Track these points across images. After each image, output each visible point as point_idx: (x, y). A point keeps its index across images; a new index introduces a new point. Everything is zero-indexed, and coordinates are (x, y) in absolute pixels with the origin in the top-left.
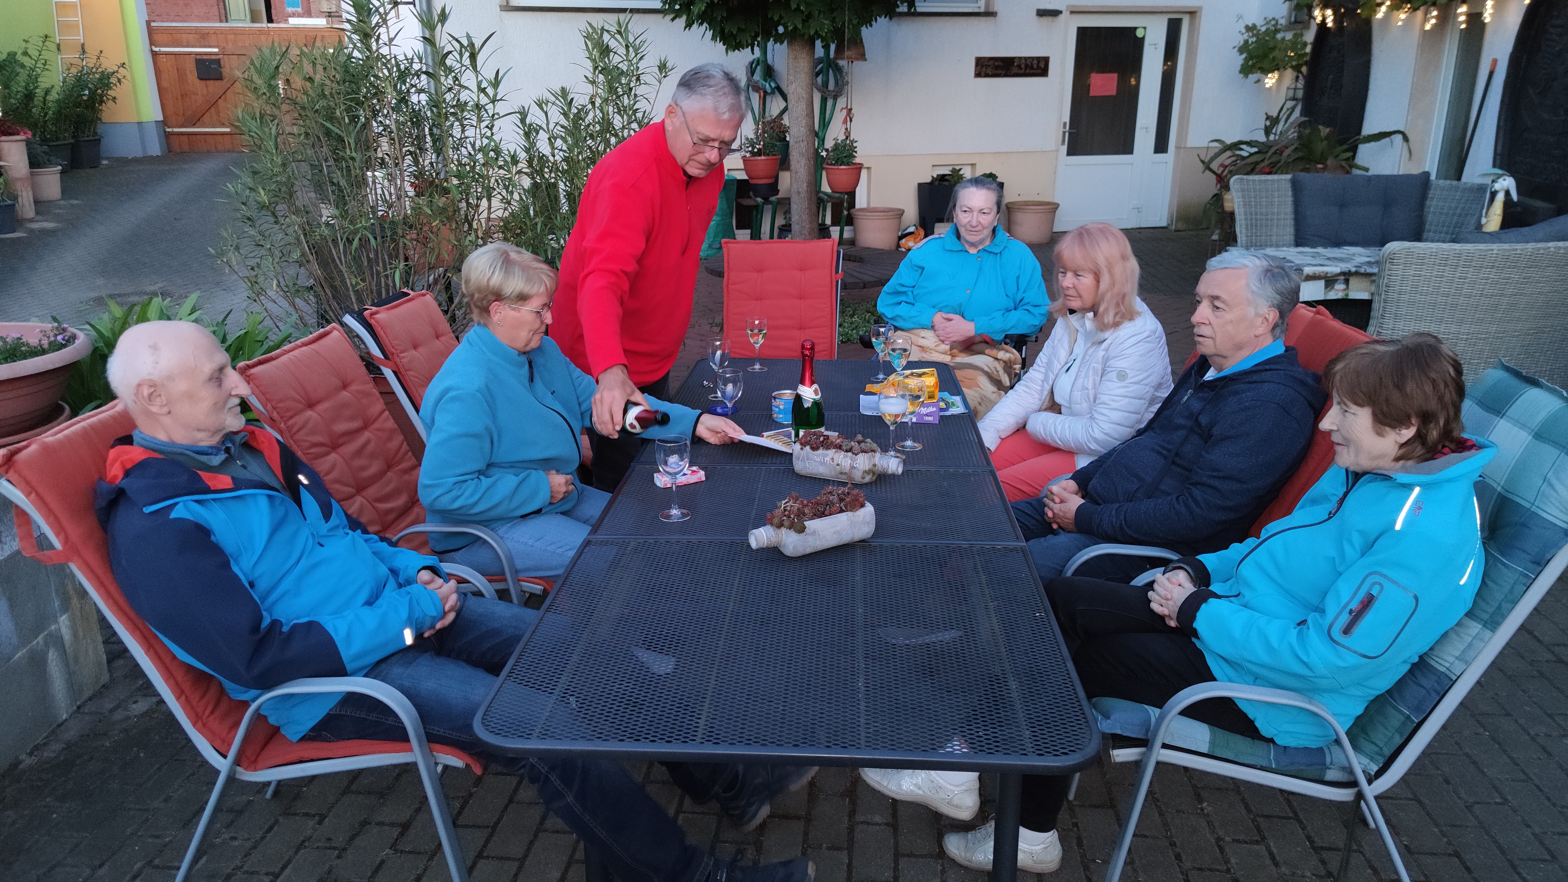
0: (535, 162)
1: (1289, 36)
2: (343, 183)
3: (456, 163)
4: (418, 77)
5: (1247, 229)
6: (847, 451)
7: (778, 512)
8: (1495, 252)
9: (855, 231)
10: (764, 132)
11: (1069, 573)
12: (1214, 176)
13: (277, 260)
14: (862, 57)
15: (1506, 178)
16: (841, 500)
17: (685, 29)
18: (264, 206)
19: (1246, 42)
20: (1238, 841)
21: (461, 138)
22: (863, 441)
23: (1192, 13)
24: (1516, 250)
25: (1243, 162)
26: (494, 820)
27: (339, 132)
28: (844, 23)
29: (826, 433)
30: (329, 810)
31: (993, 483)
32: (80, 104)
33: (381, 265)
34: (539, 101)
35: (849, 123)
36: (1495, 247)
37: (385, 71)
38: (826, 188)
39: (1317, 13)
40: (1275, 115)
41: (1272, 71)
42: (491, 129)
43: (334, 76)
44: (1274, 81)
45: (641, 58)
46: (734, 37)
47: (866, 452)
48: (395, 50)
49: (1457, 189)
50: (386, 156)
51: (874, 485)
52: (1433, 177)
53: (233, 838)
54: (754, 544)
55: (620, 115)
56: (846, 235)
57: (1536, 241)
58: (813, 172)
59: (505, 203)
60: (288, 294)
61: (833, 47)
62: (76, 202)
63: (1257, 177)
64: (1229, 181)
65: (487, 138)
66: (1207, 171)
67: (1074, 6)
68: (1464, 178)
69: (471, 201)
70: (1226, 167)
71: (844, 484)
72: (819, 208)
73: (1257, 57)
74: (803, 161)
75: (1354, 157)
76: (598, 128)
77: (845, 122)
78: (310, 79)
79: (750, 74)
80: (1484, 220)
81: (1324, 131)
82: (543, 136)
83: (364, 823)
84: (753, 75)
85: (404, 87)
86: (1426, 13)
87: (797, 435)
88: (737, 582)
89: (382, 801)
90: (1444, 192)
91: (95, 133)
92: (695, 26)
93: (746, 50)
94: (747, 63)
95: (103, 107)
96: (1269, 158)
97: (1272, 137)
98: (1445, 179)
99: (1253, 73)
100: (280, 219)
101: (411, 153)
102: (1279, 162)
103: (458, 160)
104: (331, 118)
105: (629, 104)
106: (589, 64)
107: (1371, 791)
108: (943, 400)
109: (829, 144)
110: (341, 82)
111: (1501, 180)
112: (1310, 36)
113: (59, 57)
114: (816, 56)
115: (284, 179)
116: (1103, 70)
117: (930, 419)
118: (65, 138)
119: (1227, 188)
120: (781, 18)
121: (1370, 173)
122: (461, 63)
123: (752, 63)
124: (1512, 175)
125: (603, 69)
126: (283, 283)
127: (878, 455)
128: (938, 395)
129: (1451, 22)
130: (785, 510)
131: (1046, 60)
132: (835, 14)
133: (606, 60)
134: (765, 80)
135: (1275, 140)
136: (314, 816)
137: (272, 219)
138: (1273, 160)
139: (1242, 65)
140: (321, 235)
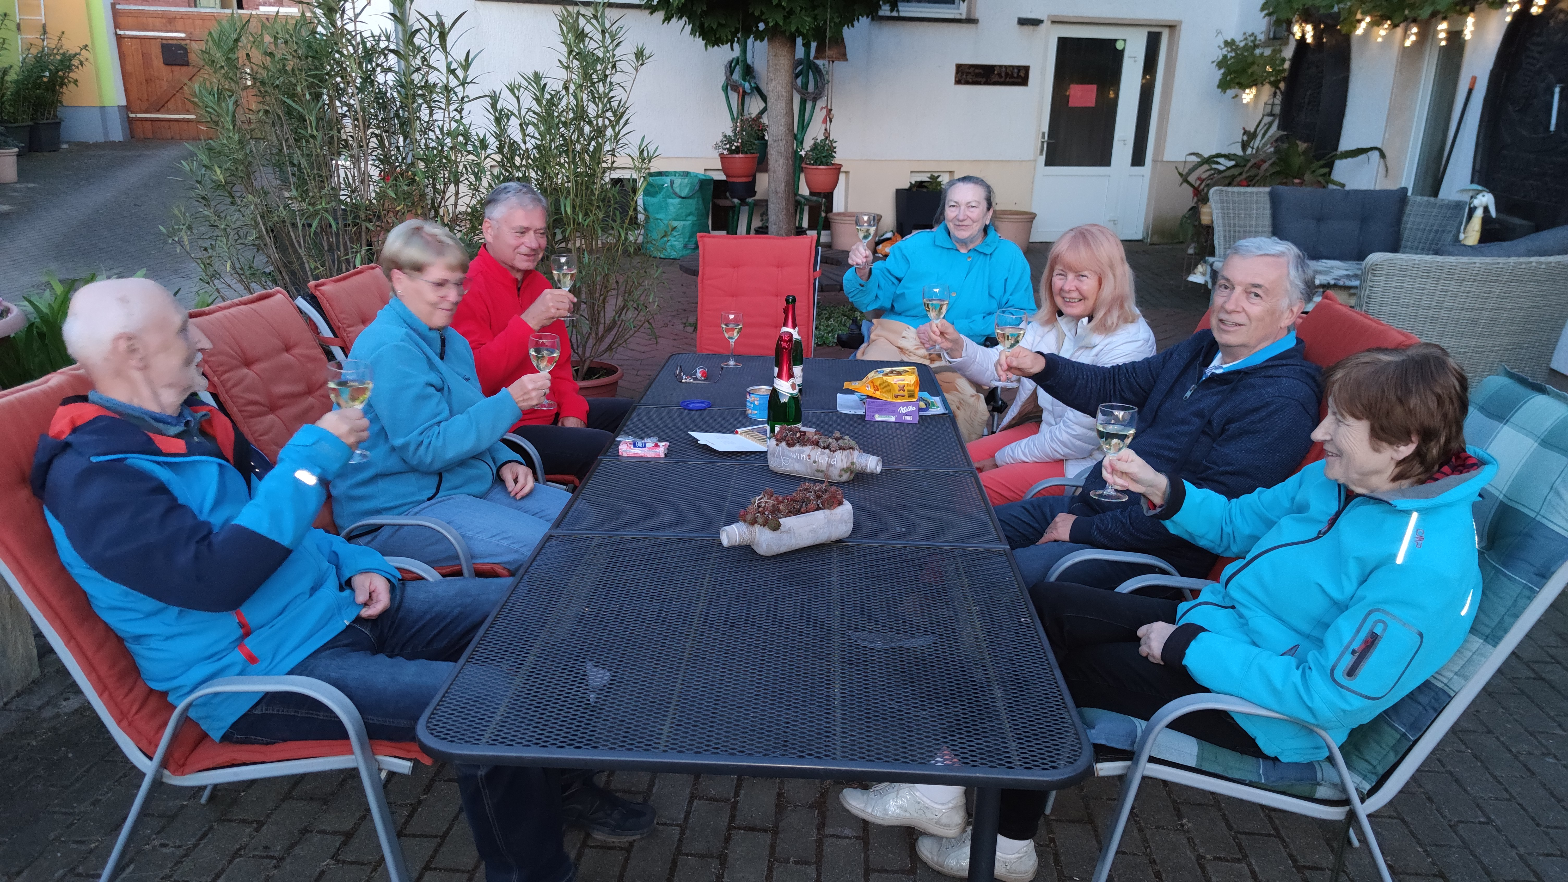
0: (505, 150)
1: (1268, 52)
2: (304, 163)
3: (423, 147)
4: (385, 56)
5: (1225, 240)
6: (824, 448)
7: (752, 509)
8: (1477, 265)
9: (832, 235)
10: (742, 130)
11: (1053, 579)
12: (1191, 190)
13: (231, 242)
14: (843, 57)
15: (1486, 194)
16: (819, 497)
17: (663, 22)
18: (219, 186)
19: (1225, 57)
20: (1219, 859)
21: (428, 122)
22: (840, 438)
23: (1172, 27)
24: (1498, 263)
25: (1220, 176)
26: (444, 829)
27: (301, 110)
28: (825, 22)
29: (803, 429)
30: (268, 816)
31: (975, 485)
32: (40, 85)
33: (342, 251)
34: (511, 85)
35: (828, 123)
36: (1478, 261)
37: (351, 49)
38: (804, 190)
39: (1297, 30)
40: (1252, 130)
41: (1250, 87)
42: (460, 112)
43: (295, 51)
44: (1252, 96)
45: (618, 45)
46: (714, 32)
47: (844, 449)
48: (360, 27)
49: (1434, 205)
50: (350, 138)
51: (851, 485)
52: (1409, 193)
53: (163, 845)
54: (725, 542)
55: (594, 102)
56: (823, 239)
57: (1519, 256)
58: (791, 171)
59: (473, 190)
60: (243, 277)
61: (814, 45)
62: (32, 185)
63: (1236, 189)
64: (1207, 193)
65: (456, 121)
66: (1185, 184)
67: (1055, 16)
68: (1442, 194)
69: (438, 187)
70: (1202, 181)
71: (822, 482)
72: (796, 211)
73: (1235, 72)
74: (781, 161)
75: (1330, 173)
76: (571, 115)
77: (825, 122)
78: (271, 54)
79: (728, 74)
80: (1462, 236)
81: (1302, 146)
82: (514, 122)
83: (305, 831)
84: (732, 74)
85: (369, 66)
86: (1406, 31)
87: (772, 430)
88: (706, 582)
89: (324, 807)
90: (1421, 209)
91: (55, 116)
92: (674, 20)
93: (725, 46)
94: (726, 62)
95: (64, 90)
96: (1247, 172)
97: (1249, 151)
98: (1422, 195)
99: (1230, 88)
100: (237, 199)
101: (376, 136)
102: (1256, 176)
103: (426, 144)
104: (293, 96)
105: (604, 92)
106: (564, 49)
107: (1363, 810)
108: (923, 400)
109: (808, 144)
110: (303, 58)
111: (1480, 196)
112: (1288, 52)
113: (19, 36)
114: (796, 58)
115: (240, 157)
116: (1083, 82)
117: (910, 418)
118: (23, 120)
119: (1205, 200)
120: (762, 13)
121: (1347, 188)
122: (430, 42)
123: (731, 62)
124: (1492, 191)
125: (577, 54)
126: (237, 266)
127: (856, 453)
128: (918, 394)
129: (1430, 41)
130: (759, 507)
131: (1026, 69)
132: (816, 12)
133: (581, 45)
134: (745, 80)
135: (1252, 154)
136: (252, 822)
137: (229, 200)
138: (1251, 173)
139: (1220, 80)
140: (279, 216)
